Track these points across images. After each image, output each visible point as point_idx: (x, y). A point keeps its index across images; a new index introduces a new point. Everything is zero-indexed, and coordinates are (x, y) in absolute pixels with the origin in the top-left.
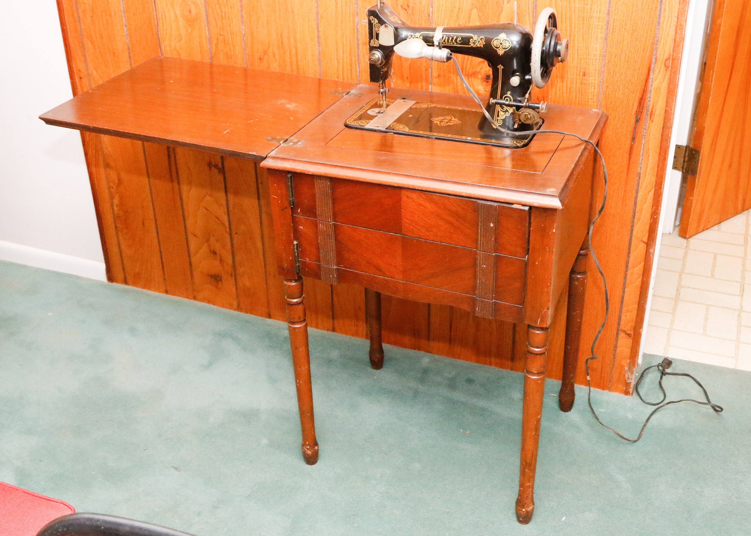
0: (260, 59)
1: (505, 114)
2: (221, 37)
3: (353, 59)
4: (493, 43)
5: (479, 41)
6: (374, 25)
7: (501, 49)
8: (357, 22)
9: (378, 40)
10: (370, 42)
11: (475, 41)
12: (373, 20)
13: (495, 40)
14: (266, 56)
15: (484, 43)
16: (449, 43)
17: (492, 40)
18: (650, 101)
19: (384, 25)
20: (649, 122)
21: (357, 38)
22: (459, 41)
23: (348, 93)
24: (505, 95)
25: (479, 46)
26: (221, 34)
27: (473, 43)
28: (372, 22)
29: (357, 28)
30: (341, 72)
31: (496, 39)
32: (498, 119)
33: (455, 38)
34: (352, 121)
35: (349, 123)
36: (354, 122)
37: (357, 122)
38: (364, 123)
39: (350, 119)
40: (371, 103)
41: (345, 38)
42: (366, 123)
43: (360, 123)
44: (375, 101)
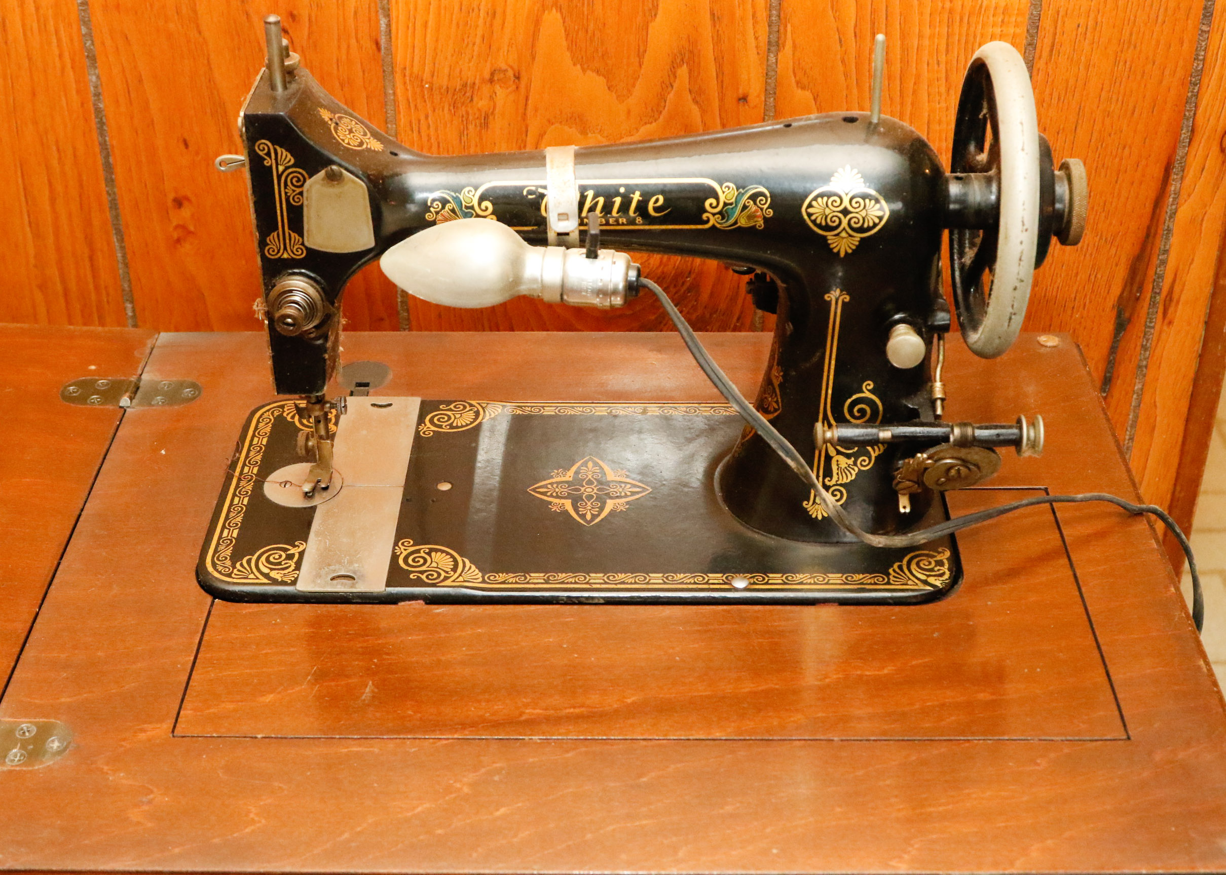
1: (855, 464)
3: (96, 223)
4: (811, 210)
5: (745, 207)
6: (279, 177)
7: (844, 234)
8: (96, 87)
9: (301, 234)
10: (263, 244)
11: (725, 204)
12: (269, 154)
13: (815, 199)
15: (770, 213)
16: (611, 221)
17: (803, 201)
18: (1164, 263)
19: (322, 173)
20: (1158, 327)
21: (104, 146)
22: (656, 209)
23: (138, 388)
24: (854, 397)
25: (743, 223)
27: (720, 213)
28: (267, 163)
29: (98, 111)
30: (53, 272)
31: (821, 195)
32: (828, 483)
33: (636, 197)
34: (229, 558)
35: (220, 573)
36: (238, 565)
37: (249, 562)
38: (283, 563)
39: (216, 551)
40: (254, 436)
41: (54, 148)
42: (292, 564)
43: (266, 570)
44: (263, 420)
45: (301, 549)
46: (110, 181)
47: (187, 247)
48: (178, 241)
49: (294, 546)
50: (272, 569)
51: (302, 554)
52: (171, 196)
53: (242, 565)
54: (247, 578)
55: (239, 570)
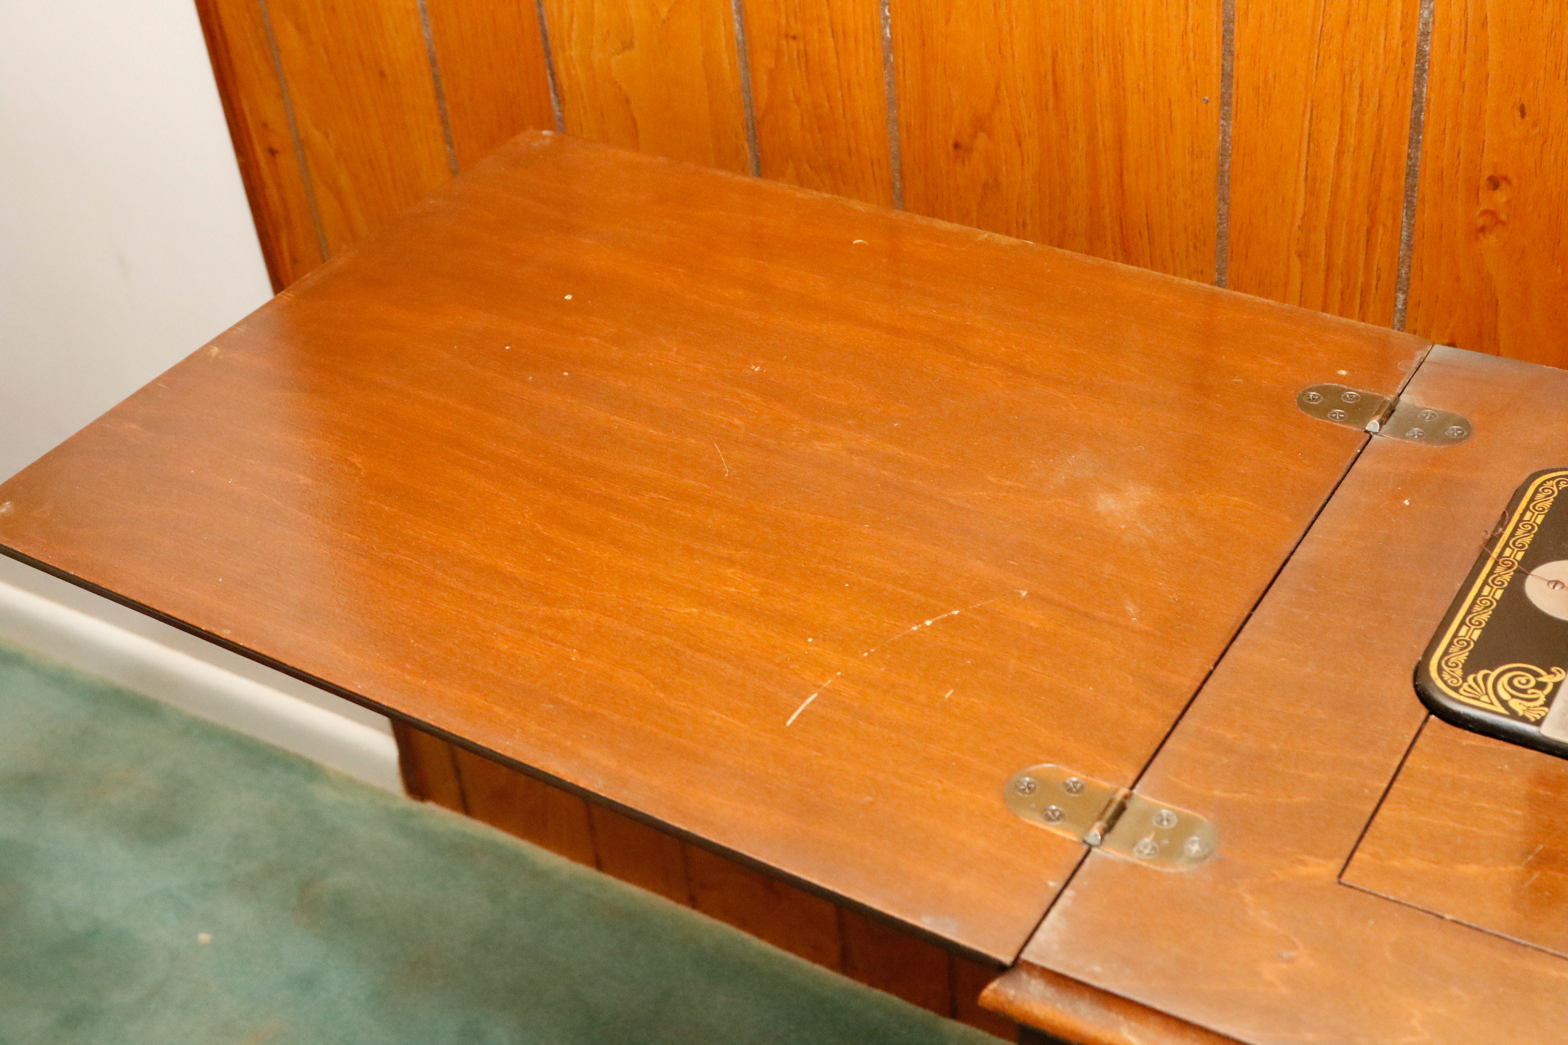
0: (956, 146)
2: (793, 43)
3: (1387, 187)
8: (1426, 24)
14: (982, 137)
21: (1417, 98)
23: (1393, 411)
26: (792, 34)
29: (1421, 54)
30: (1320, 238)
34: (1460, 666)
35: (1445, 683)
36: (1470, 678)
37: (1485, 678)
38: (1530, 691)
39: (1446, 653)
40: (1527, 509)
41: (1357, 92)
42: (1542, 696)
43: (1505, 696)
44: (1543, 490)
45: (1557, 679)
46: (1414, 142)
47: (1491, 240)
48: (1483, 229)
49: (1549, 673)
50: (1513, 696)
51: (1557, 686)
52: (1487, 173)
53: (1475, 680)
54: (1478, 699)
55: (1470, 686)
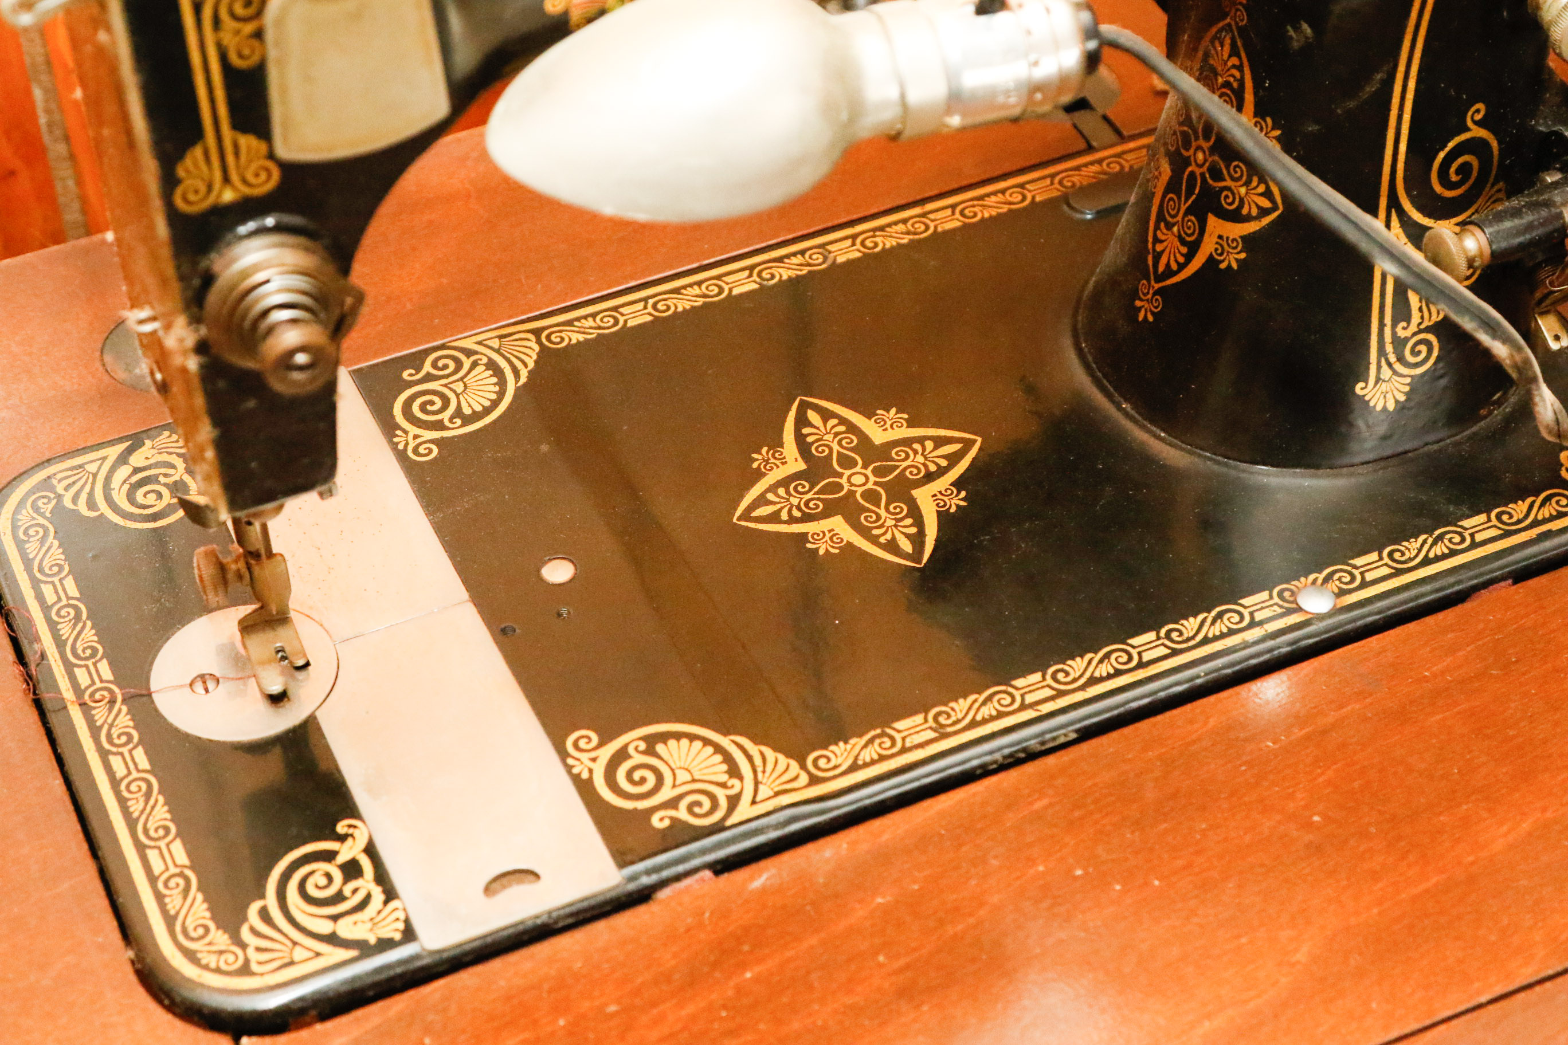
9: (264, 133)
24: (1451, 145)
32: (1401, 333)
34: (212, 925)
35: (218, 971)
36: (245, 933)
37: (264, 915)
38: (347, 890)
39: (170, 920)
40: (35, 583)
42: (367, 883)
43: (325, 927)
44: (26, 533)
45: (361, 842)
49: (342, 838)
50: (335, 918)
51: (373, 853)
53: (254, 931)
54: (292, 963)
55: (258, 949)
